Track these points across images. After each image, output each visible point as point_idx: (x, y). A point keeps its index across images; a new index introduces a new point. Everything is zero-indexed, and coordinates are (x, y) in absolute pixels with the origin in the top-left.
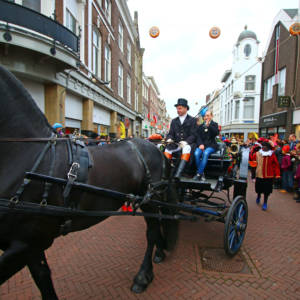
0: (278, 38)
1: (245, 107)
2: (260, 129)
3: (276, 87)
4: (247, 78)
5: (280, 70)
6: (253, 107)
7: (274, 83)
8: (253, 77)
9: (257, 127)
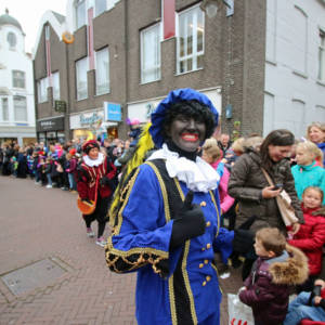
0: (47, 38)
1: (15, 107)
2: (38, 133)
3: (51, 90)
4: (14, 72)
5: (53, 72)
6: (25, 108)
7: (47, 86)
8: (23, 73)
9: (35, 131)
